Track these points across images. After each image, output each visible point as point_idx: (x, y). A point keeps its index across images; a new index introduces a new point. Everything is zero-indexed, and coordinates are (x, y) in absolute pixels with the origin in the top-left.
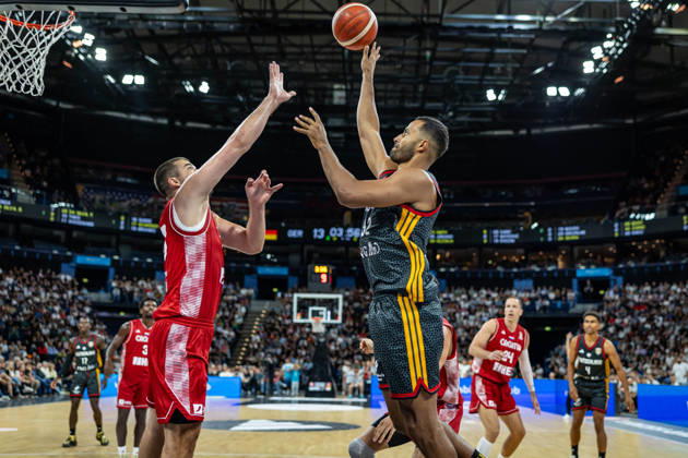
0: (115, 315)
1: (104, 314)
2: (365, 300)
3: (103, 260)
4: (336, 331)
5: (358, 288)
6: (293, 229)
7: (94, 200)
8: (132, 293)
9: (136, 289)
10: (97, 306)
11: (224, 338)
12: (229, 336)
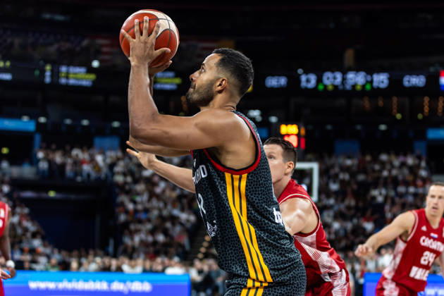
0: (43, 195)
1: (28, 194)
2: (374, 171)
3: (25, 124)
4: (331, 213)
5: (364, 154)
6: (273, 75)
7: (12, 45)
8: (63, 166)
9: (69, 161)
10: (18, 184)
11: (182, 224)
12: (188, 221)
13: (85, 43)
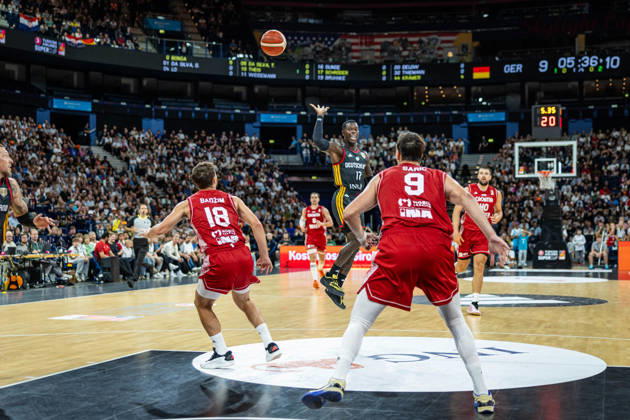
0: (307, 179)
2: (607, 147)
3: (289, 117)
4: (570, 187)
5: (596, 132)
6: (510, 63)
13: (337, 42)
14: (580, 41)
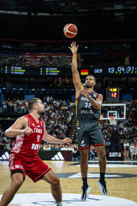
0: (5, 119)
4: (123, 124)
5: (134, 100)
8: (13, 107)
9: (15, 105)
12: (65, 128)
13: (20, 57)
14: (127, 60)
